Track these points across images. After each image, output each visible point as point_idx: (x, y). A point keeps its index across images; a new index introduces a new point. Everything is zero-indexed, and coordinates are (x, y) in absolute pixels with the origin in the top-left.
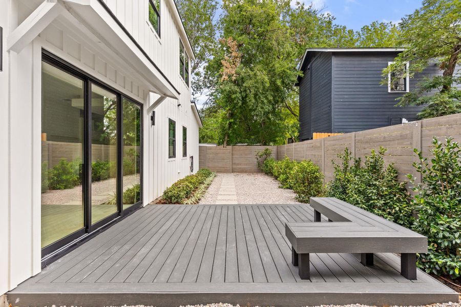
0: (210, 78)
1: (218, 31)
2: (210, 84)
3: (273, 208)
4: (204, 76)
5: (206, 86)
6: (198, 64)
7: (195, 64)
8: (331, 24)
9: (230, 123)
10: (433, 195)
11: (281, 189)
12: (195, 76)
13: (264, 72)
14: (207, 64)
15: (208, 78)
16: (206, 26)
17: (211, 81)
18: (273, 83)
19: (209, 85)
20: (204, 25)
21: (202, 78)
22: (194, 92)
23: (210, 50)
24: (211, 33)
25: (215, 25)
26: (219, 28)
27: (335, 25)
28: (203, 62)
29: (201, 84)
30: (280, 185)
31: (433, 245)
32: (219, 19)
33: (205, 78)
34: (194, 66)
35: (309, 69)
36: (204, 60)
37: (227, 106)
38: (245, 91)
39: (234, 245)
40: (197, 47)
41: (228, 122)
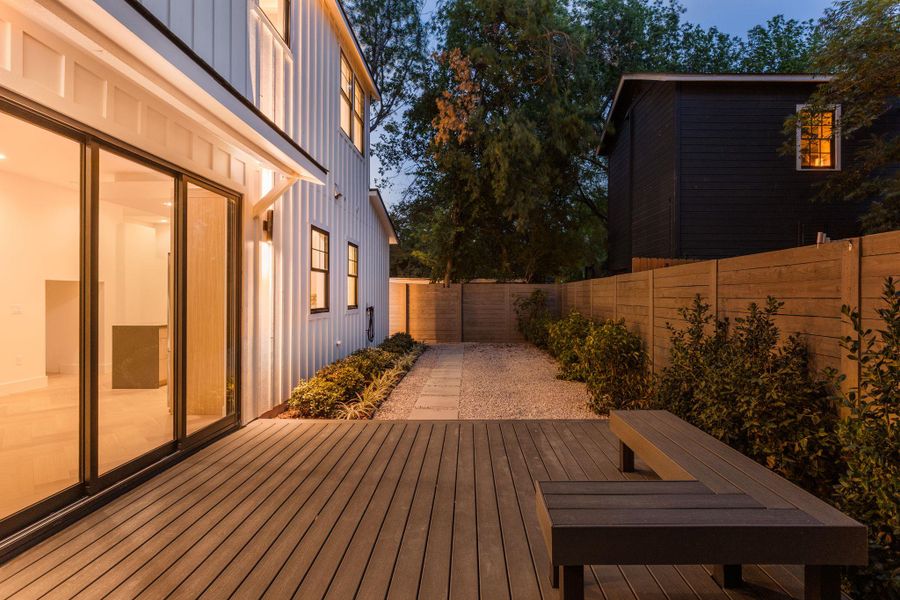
0: (419, 137)
1: (432, 36)
2: (418, 149)
3: (532, 430)
4: (404, 132)
5: (409, 153)
6: (389, 106)
7: (382, 106)
8: (676, 22)
9: (459, 235)
10: (885, 418)
11: (560, 382)
12: (386, 133)
13: (530, 125)
14: (410, 107)
15: (414, 138)
16: (408, 25)
17: (419, 143)
18: (549, 149)
19: (416, 152)
20: (403, 23)
21: (400, 137)
22: (384, 168)
23: (415, 77)
24: (418, 39)
25: (427, 24)
26: (434, 28)
27: (687, 24)
28: (401, 103)
29: (398, 149)
30: (561, 372)
31: (883, 537)
32: (437, 10)
33: (406, 136)
34: (382, 110)
35: (628, 118)
36: (402, 97)
37: (450, 198)
38: (488, 165)
39: (424, 528)
40: (389, 71)
41: (454, 233)
